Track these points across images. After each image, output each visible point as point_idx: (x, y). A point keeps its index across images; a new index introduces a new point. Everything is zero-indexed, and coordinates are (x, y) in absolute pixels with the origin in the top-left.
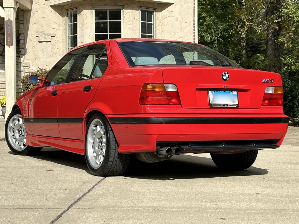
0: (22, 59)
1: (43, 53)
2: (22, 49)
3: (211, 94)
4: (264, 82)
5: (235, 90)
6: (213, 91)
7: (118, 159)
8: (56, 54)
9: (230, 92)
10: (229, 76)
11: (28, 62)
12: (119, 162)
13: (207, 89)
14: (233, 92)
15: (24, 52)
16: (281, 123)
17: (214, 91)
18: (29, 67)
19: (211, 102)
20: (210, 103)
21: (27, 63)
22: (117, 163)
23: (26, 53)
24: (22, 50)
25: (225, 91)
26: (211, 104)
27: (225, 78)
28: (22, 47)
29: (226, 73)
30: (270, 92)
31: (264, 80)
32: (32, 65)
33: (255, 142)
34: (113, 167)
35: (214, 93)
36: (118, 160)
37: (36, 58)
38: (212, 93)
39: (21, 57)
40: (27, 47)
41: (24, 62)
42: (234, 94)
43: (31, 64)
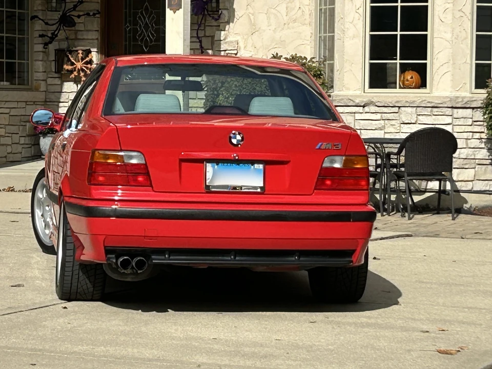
0: (223, 33)
1: (269, 18)
2: (225, 9)
3: (210, 168)
4: (319, 149)
5: (259, 162)
6: (215, 164)
7: (80, 271)
8: (295, 21)
9: (250, 165)
10: (242, 138)
11: (236, 39)
12: (82, 277)
13: (202, 161)
14: (256, 165)
15: (229, 17)
16: (350, 221)
17: (217, 165)
18: (235, 52)
19: (209, 183)
20: (207, 184)
21: (232, 42)
22: (81, 279)
23: (233, 20)
24: (225, 12)
25: (238, 165)
26: (207, 187)
27: (234, 141)
28: (225, 6)
29: (237, 133)
30: (337, 165)
31: (320, 144)
32: (245, 47)
33: (297, 254)
34: (75, 284)
35: (216, 167)
36: (81, 274)
37: (254, 30)
38: (213, 167)
39: (221, 28)
40: (235, 6)
41: (226, 41)
42: (259, 170)
43: (241, 44)
